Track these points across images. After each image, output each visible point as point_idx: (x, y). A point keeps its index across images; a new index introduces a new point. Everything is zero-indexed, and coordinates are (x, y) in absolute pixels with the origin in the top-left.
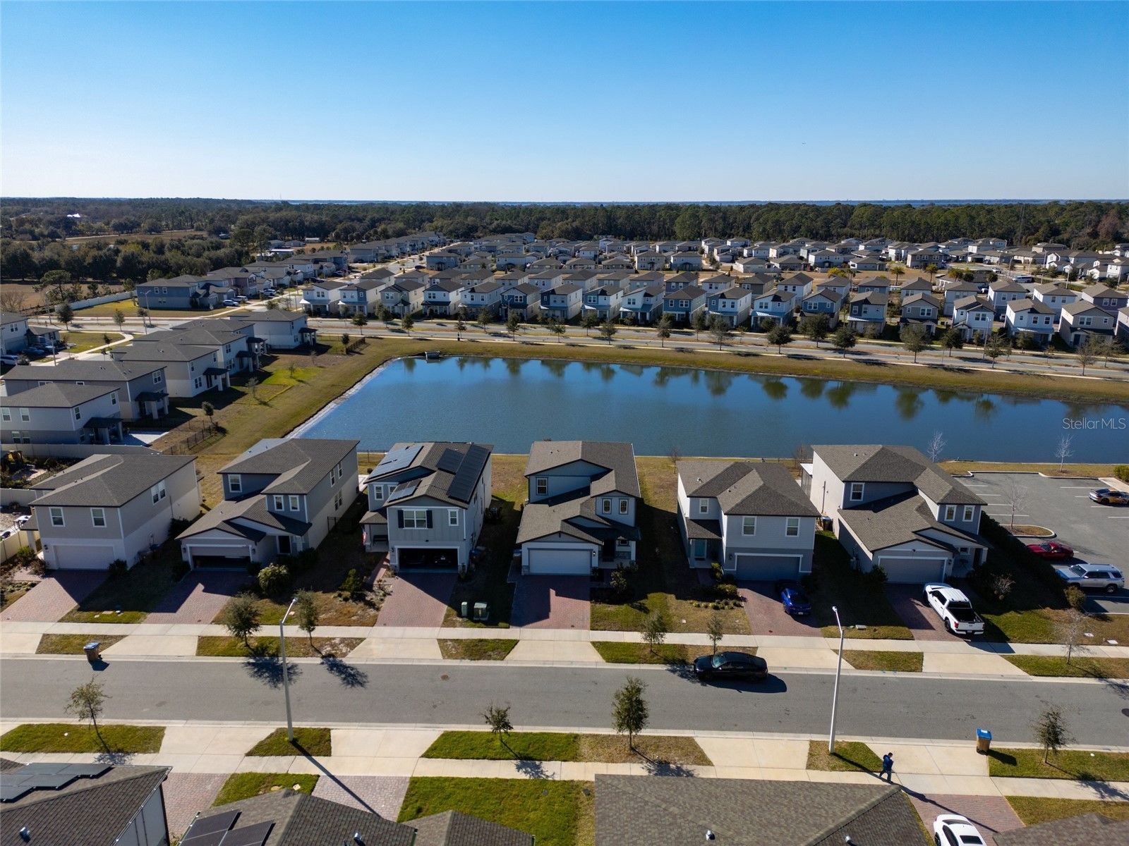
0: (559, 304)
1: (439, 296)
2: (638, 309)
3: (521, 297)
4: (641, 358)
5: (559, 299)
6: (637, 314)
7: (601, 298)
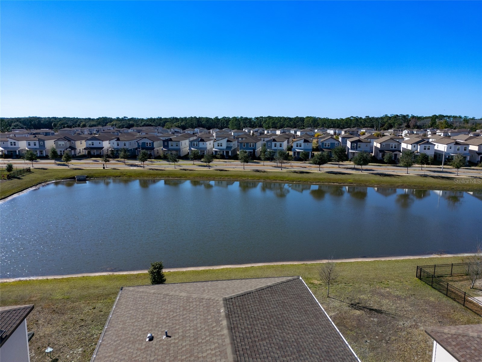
0: (174, 147)
1: (96, 144)
2: (224, 149)
3: (150, 143)
4: (231, 176)
5: (174, 144)
6: (223, 152)
7: (201, 143)
